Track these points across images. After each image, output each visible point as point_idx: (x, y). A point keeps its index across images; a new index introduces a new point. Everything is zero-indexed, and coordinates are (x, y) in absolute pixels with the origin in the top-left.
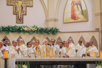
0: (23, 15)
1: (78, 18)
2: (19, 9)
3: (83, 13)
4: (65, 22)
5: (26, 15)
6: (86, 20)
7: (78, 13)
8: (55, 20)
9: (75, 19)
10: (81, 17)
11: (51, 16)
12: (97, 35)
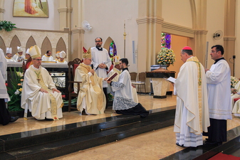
1: (35, 12)
3: (41, 6)
4: (15, 15)
6: (46, 16)
7: (34, 5)
8: (1, 11)
9: (30, 13)
10: (39, 11)
12: (65, 37)
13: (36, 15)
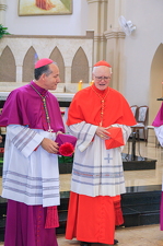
1: (50, 6)
4: (21, 13)
6: (68, 11)
8: (1, 8)
9: (44, 8)
10: (58, 4)
13: (53, 10)
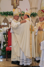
0: (17, 5)
2: (15, 2)
4: (41, 9)
5: (19, 5)
8: (36, 8)
11: (33, 6)
